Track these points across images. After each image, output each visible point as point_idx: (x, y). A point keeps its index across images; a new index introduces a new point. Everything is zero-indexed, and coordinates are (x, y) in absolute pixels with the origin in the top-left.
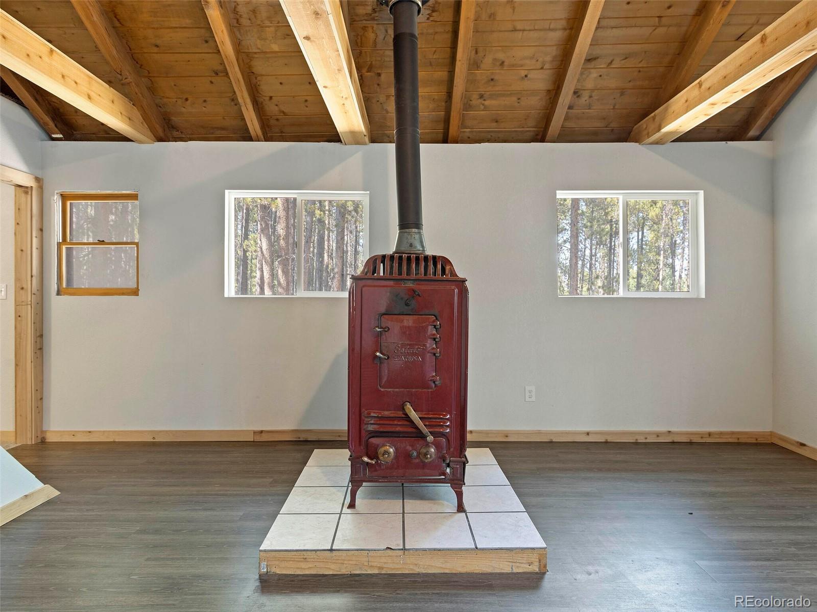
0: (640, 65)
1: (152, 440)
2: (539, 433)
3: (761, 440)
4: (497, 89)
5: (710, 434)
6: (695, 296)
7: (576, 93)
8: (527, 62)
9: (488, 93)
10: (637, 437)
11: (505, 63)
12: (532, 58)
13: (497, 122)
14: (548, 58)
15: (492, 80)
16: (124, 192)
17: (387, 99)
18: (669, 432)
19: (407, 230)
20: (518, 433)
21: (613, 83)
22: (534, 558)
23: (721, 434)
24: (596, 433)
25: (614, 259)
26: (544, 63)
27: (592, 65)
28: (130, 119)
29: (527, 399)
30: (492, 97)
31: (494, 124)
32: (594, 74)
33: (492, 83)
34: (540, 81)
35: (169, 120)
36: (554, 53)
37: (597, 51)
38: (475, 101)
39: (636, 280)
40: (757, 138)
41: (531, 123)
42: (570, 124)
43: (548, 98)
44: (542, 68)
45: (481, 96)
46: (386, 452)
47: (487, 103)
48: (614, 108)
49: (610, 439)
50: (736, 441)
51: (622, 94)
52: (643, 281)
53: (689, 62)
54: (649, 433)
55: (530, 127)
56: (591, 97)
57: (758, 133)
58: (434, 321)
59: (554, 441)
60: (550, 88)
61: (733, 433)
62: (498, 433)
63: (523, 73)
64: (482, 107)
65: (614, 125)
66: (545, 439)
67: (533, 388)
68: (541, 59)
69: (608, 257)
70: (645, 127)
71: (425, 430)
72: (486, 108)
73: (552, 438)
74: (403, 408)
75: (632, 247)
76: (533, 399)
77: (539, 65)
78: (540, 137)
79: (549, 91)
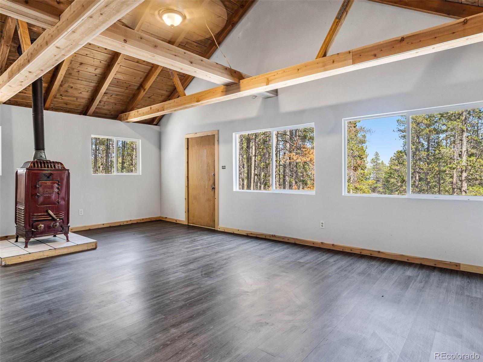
0: (121, 98)
2: (85, 227)
3: (157, 219)
4: (68, 94)
5: (143, 219)
6: (139, 174)
7: (100, 102)
8: (82, 89)
10: (121, 223)
11: (73, 88)
12: (84, 88)
13: (66, 104)
14: (90, 90)
15: (67, 91)
18: (131, 220)
19: (40, 151)
20: (76, 228)
21: (112, 101)
22: (94, 244)
23: (146, 219)
24: (106, 224)
25: (109, 152)
26: (88, 91)
27: (106, 94)
29: (80, 214)
30: (65, 96)
31: (65, 105)
32: (106, 97)
33: (67, 92)
34: (86, 95)
36: (92, 89)
37: (107, 91)
38: (58, 96)
39: (121, 164)
40: (156, 125)
41: (81, 107)
42: (97, 110)
43: (89, 100)
44: (87, 92)
45: (61, 95)
46: (41, 227)
47: (63, 98)
48: (112, 108)
49: (111, 225)
50: (150, 220)
51: (115, 105)
52: (125, 165)
53: (136, 102)
54: (125, 221)
55: (80, 108)
56: (104, 103)
57: (156, 123)
58: (58, 183)
60: (90, 98)
61: (149, 218)
63: (80, 92)
64: (61, 99)
65: (112, 113)
66: (87, 229)
67: (82, 210)
68: (87, 89)
69: (106, 151)
70: (123, 116)
71: (56, 218)
72: (62, 99)
74: (47, 211)
75: (119, 146)
76: (82, 214)
77: (86, 91)
78: (84, 112)
79: (89, 99)
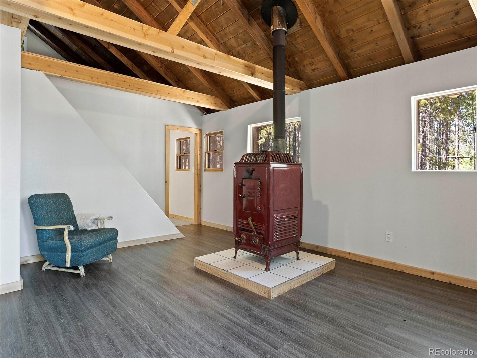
1: (225, 230)
2: (394, 264)
4: (359, 43)
8: (367, 24)
9: (355, 47)
11: (354, 30)
12: (369, 21)
13: (371, 60)
14: (379, 17)
15: (352, 40)
16: (220, 131)
17: (304, 68)
20: (379, 261)
22: (266, 291)
26: (378, 21)
28: (215, 104)
29: (387, 240)
30: (358, 48)
31: (371, 62)
33: (353, 42)
34: (382, 30)
35: (232, 99)
36: (381, 13)
38: (349, 53)
46: (242, 237)
47: (357, 52)
49: (453, 282)
56: (429, 24)
59: (405, 272)
62: (366, 258)
63: (369, 30)
64: (356, 55)
67: (391, 233)
68: (375, 19)
72: (359, 55)
73: (404, 270)
76: (391, 240)
77: (376, 23)
